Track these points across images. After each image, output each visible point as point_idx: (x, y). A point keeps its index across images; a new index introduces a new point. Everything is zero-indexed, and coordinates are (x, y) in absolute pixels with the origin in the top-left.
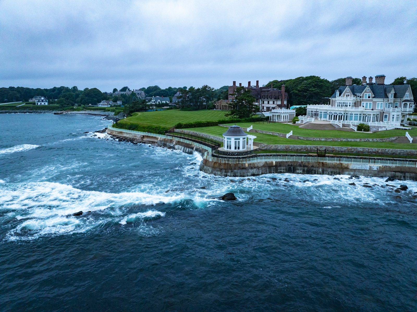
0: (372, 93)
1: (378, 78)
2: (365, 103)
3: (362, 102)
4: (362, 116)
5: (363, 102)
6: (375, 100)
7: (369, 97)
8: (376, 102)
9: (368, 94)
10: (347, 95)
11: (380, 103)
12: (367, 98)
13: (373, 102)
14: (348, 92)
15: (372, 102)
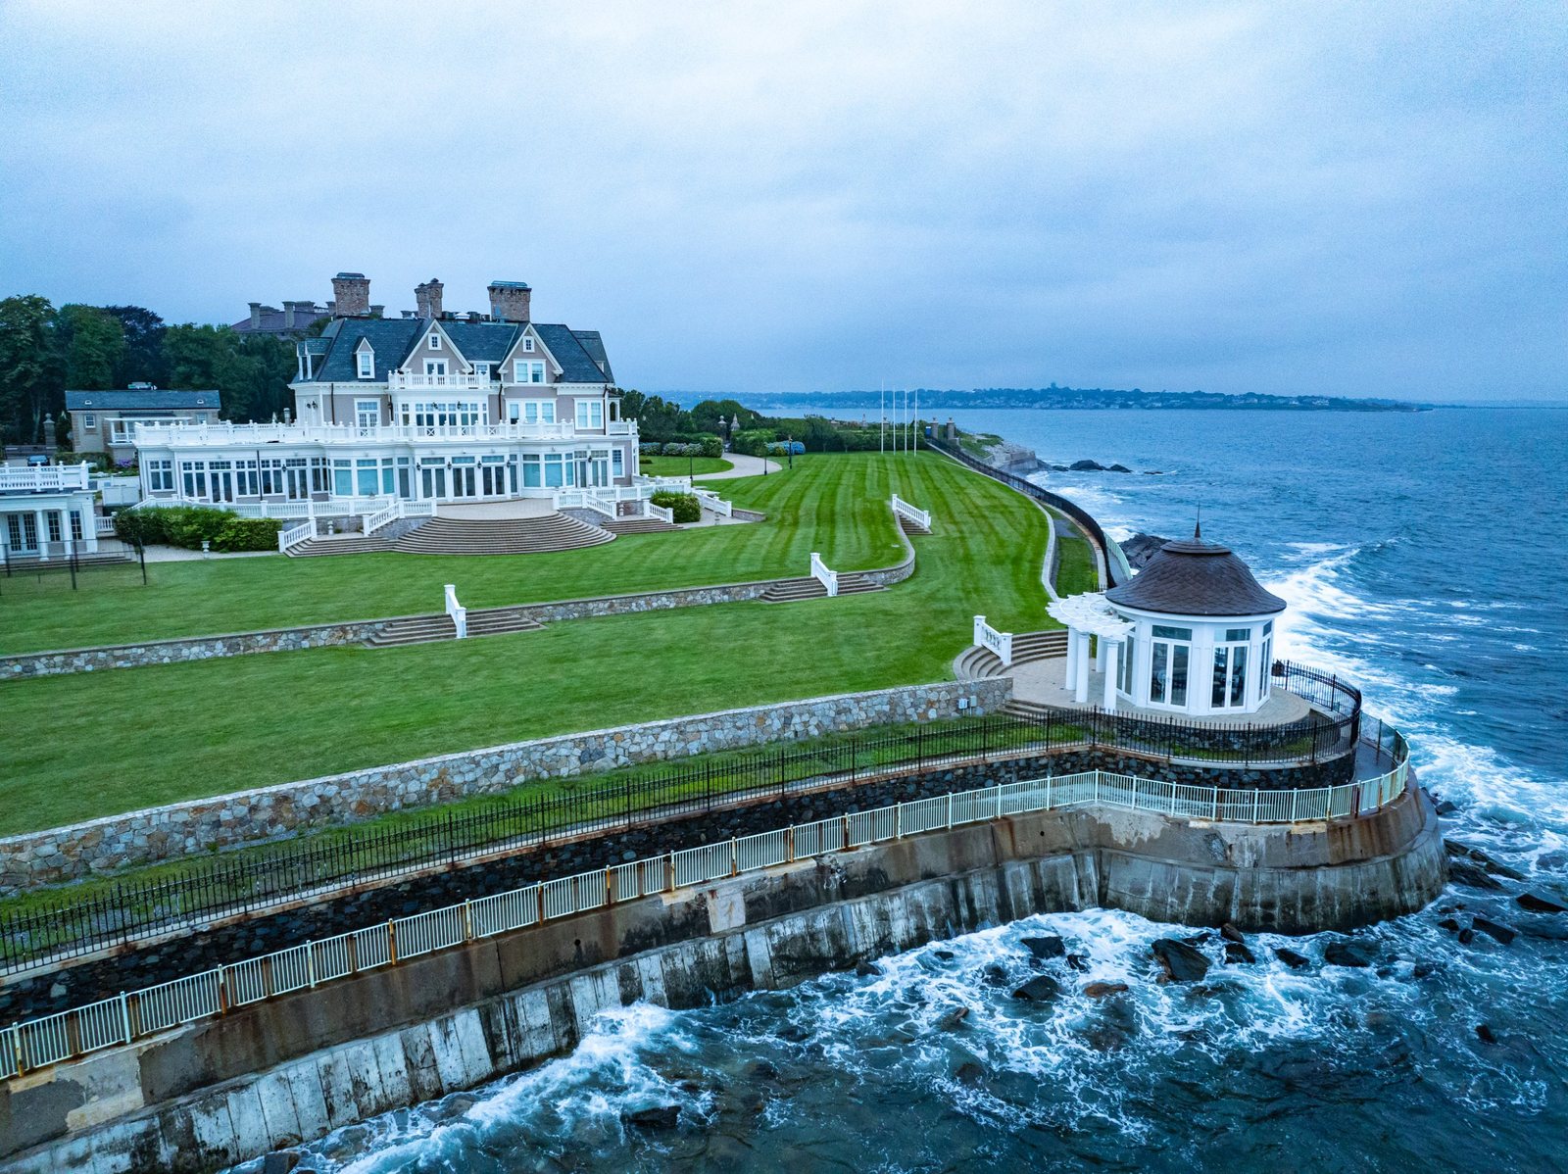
0: (548, 362)
1: (506, 293)
2: (522, 403)
3: (509, 403)
4: (520, 463)
5: (515, 401)
6: (564, 389)
7: (536, 378)
8: (571, 398)
9: (530, 362)
10: (430, 367)
11: (589, 402)
12: (530, 383)
13: (561, 399)
14: (435, 354)
15: (553, 401)
